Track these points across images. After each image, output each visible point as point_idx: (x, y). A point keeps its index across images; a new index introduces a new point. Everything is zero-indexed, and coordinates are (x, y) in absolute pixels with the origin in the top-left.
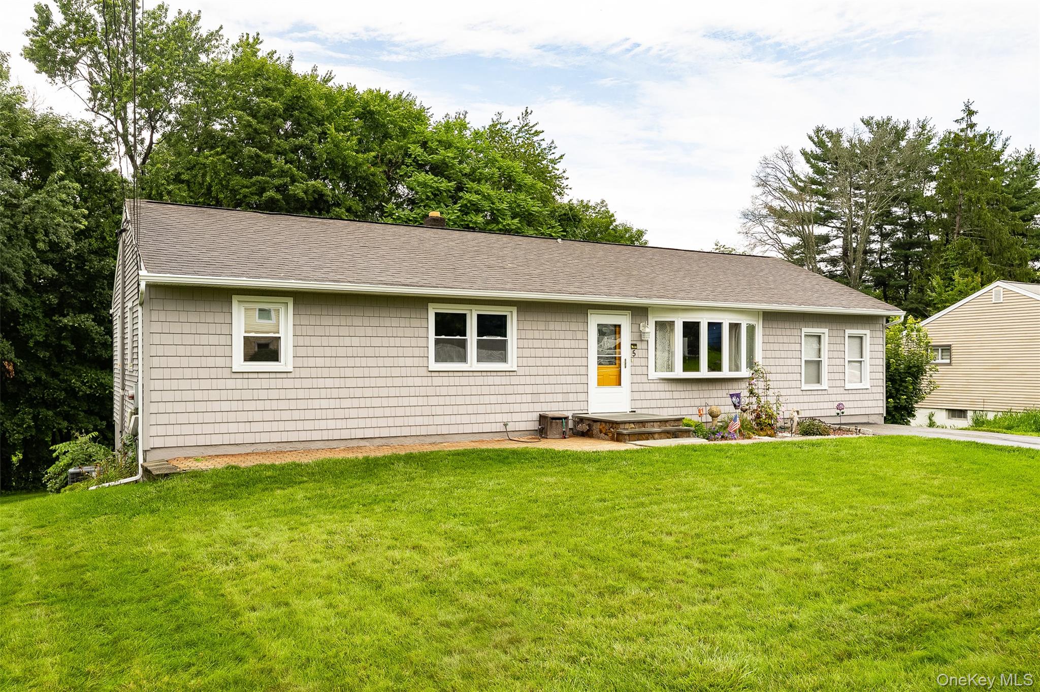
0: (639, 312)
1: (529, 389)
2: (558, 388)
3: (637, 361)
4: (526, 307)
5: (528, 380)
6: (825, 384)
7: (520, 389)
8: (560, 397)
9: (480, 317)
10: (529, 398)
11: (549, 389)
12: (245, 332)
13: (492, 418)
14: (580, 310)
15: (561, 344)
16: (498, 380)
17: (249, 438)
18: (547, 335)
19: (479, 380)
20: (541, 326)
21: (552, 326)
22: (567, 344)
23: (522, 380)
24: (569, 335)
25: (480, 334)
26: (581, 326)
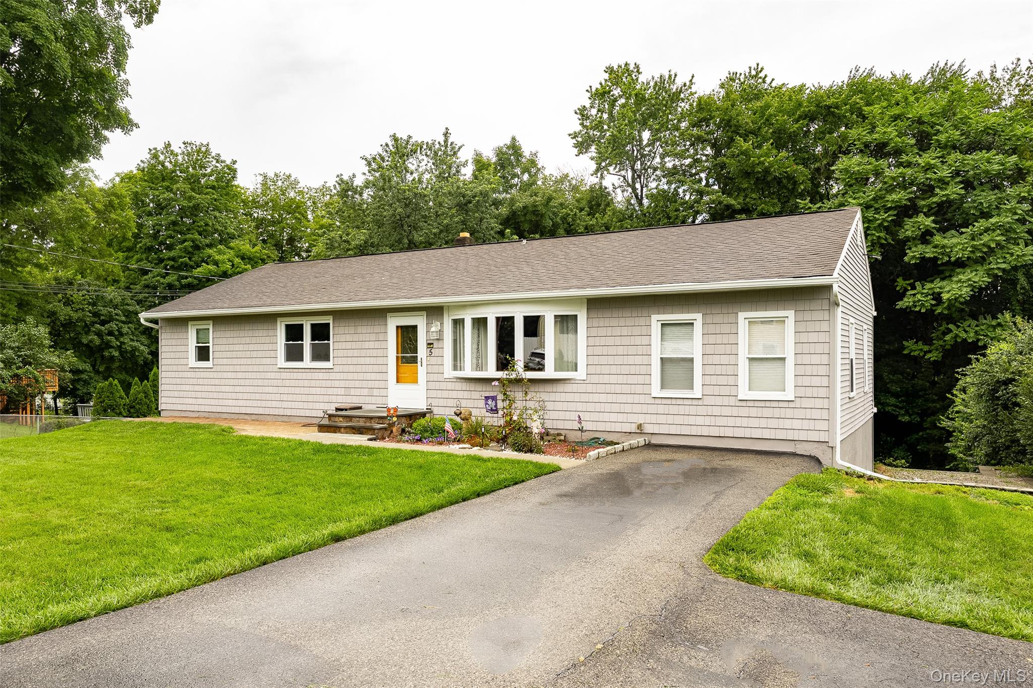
0: (435, 312)
1: (342, 384)
2: (364, 384)
3: (433, 360)
4: (342, 315)
5: (342, 376)
6: (697, 392)
7: (337, 384)
8: (366, 392)
9: (313, 326)
10: (342, 391)
11: (357, 384)
12: (198, 343)
13: (317, 406)
14: (379, 314)
15: (366, 345)
16: (321, 376)
17: (196, 408)
18: (356, 337)
19: (309, 375)
20: (352, 330)
21: (360, 329)
22: (371, 345)
23: (338, 376)
24: (373, 337)
25: (313, 339)
26: (382, 329)
